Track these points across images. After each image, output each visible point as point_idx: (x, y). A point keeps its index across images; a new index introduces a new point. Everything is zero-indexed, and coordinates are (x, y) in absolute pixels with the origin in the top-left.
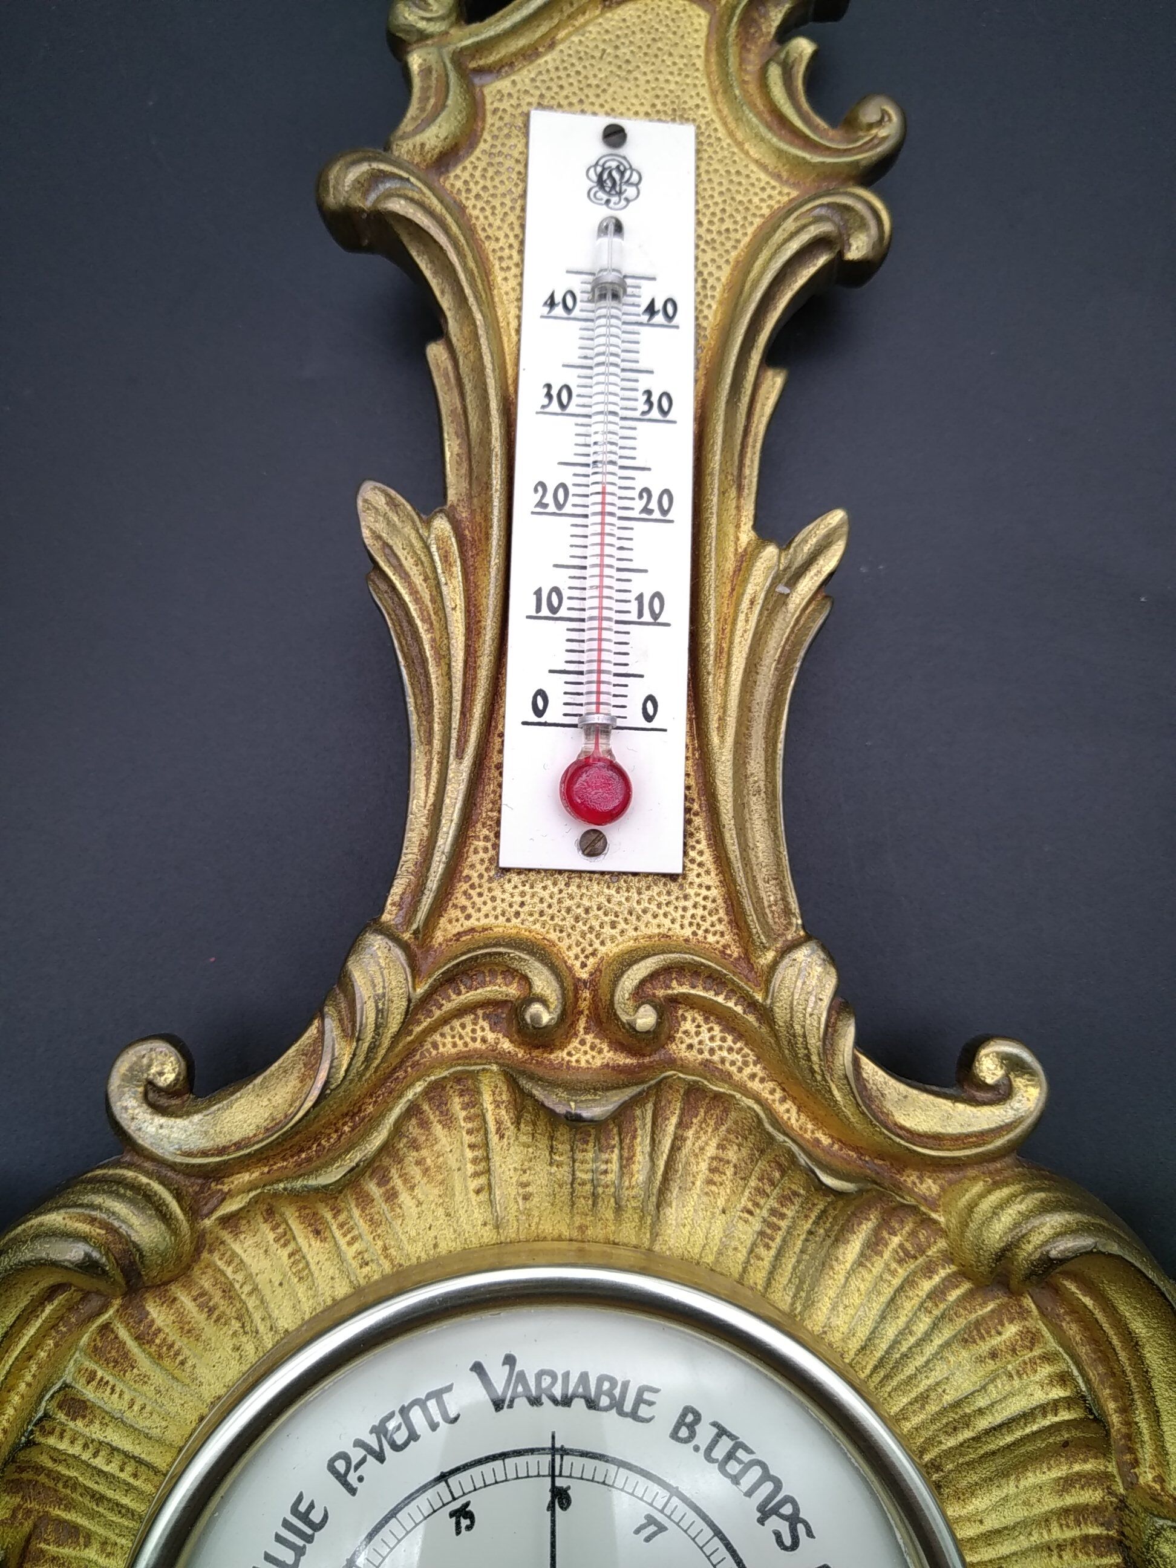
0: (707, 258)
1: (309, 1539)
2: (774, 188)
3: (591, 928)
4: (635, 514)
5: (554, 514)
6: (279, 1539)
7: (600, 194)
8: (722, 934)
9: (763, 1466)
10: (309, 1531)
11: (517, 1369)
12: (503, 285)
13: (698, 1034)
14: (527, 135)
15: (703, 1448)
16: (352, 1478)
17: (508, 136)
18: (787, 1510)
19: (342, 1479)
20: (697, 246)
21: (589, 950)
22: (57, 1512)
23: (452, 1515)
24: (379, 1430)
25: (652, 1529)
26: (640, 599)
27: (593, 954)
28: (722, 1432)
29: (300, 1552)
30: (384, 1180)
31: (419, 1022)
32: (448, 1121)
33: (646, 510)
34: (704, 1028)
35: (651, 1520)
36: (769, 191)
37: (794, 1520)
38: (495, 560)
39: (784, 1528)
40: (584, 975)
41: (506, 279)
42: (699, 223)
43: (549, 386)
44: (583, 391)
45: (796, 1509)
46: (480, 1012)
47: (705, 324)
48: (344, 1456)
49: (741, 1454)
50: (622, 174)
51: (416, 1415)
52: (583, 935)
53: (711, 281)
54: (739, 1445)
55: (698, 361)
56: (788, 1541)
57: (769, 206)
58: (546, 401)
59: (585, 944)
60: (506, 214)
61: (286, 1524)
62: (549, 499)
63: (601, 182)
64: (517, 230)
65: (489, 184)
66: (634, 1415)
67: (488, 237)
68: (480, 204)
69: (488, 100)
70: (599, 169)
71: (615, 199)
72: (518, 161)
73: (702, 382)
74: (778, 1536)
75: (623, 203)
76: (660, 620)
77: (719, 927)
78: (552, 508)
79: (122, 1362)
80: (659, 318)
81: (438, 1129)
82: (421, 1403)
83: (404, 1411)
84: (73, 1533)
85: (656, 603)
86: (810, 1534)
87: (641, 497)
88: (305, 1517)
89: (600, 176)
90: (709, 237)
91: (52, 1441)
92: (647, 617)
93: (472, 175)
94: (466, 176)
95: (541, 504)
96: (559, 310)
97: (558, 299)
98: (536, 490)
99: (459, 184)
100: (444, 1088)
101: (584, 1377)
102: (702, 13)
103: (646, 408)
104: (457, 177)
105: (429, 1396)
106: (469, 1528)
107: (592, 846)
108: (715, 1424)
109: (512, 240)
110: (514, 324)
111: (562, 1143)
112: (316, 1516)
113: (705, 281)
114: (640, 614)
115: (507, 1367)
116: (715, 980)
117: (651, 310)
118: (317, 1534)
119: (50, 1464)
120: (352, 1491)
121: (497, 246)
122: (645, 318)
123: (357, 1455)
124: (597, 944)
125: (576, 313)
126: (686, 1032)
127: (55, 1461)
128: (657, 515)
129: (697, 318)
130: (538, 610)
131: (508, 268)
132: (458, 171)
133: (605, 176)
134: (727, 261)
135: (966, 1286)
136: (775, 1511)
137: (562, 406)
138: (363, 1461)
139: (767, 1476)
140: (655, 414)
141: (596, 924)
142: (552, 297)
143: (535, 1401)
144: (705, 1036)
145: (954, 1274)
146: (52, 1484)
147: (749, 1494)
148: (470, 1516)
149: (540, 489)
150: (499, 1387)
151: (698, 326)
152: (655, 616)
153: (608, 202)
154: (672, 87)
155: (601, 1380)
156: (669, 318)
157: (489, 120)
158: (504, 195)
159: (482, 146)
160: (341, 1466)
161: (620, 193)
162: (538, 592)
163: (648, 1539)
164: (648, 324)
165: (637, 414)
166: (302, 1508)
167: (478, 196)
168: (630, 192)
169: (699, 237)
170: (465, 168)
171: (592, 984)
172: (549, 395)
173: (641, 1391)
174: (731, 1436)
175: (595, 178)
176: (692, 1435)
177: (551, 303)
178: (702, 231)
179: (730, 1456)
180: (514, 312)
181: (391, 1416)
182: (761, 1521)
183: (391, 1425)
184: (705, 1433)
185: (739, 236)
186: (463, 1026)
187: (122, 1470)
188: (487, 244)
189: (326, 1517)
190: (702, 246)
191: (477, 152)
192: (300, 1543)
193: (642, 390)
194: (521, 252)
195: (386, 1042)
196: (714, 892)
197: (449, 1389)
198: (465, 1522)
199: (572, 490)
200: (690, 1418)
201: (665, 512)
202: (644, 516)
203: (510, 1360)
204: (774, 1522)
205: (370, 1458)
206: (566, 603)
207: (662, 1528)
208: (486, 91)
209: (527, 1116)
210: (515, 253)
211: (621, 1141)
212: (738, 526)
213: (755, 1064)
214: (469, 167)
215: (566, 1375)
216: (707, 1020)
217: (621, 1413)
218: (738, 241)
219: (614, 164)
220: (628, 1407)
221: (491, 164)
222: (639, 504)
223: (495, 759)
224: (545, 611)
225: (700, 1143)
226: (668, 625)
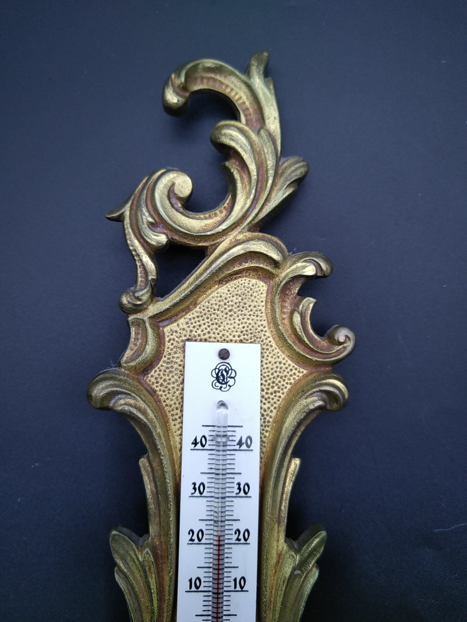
0: (265, 407)
2: (296, 369)
4: (233, 541)
5: (197, 544)
7: (218, 384)
12: (174, 427)
14: (184, 352)
17: (175, 353)
20: (261, 401)
26: (235, 580)
33: (238, 539)
36: (294, 371)
41: (175, 425)
42: (262, 390)
43: (194, 484)
44: (210, 485)
47: (264, 439)
50: (227, 372)
53: (268, 418)
55: (261, 458)
57: (294, 379)
58: (193, 491)
60: (175, 392)
62: (195, 537)
63: (217, 378)
64: (180, 400)
65: (167, 378)
67: (167, 405)
68: (162, 388)
69: (167, 334)
70: (217, 371)
71: (224, 386)
72: (180, 365)
73: (263, 469)
75: (228, 388)
76: (244, 589)
78: (196, 541)
80: (244, 447)
85: (242, 581)
87: (236, 533)
89: (217, 374)
90: (267, 396)
92: (238, 588)
93: (159, 375)
94: (156, 375)
95: (191, 540)
96: (199, 446)
97: (198, 440)
98: (189, 533)
99: (153, 380)
103: (238, 491)
104: (152, 376)
109: (177, 405)
110: (178, 446)
113: (265, 419)
114: (235, 587)
117: (240, 443)
121: (170, 409)
122: (237, 447)
125: (207, 447)
128: (243, 541)
129: (261, 438)
130: (191, 587)
131: (176, 420)
132: (152, 373)
133: (220, 374)
134: (275, 408)
137: (201, 493)
140: (242, 494)
142: (196, 440)
149: (191, 533)
151: (262, 441)
152: (242, 587)
153: (221, 388)
154: (250, 321)
156: (248, 446)
157: (167, 344)
158: (174, 383)
159: (164, 359)
161: (226, 383)
162: (191, 580)
164: (239, 450)
165: (234, 495)
167: (162, 385)
168: (231, 382)
169: (263, 397)
170: (156, 371)
172: (195, 488)
175: (215, 376)
177: (195, 443)
178: (264, 393)
180: (177, 438)
185: (280, 394)
188: (166, 408)
190: (264, 401)
191: (161, 363)
193: (236, 483)
194: (182, 411)
199: (205, 532)
201: (246, 540)
202: (237, 542)
206: (203, 584)
208: (165, 330)
210: (178, 411)
212: (278, 541)
214: (158, 370)
218: (280, 397)
219: (224, 368)
221: (168, 368)
222: (235, 537)
224: (194, 588)
226: (247, 591)
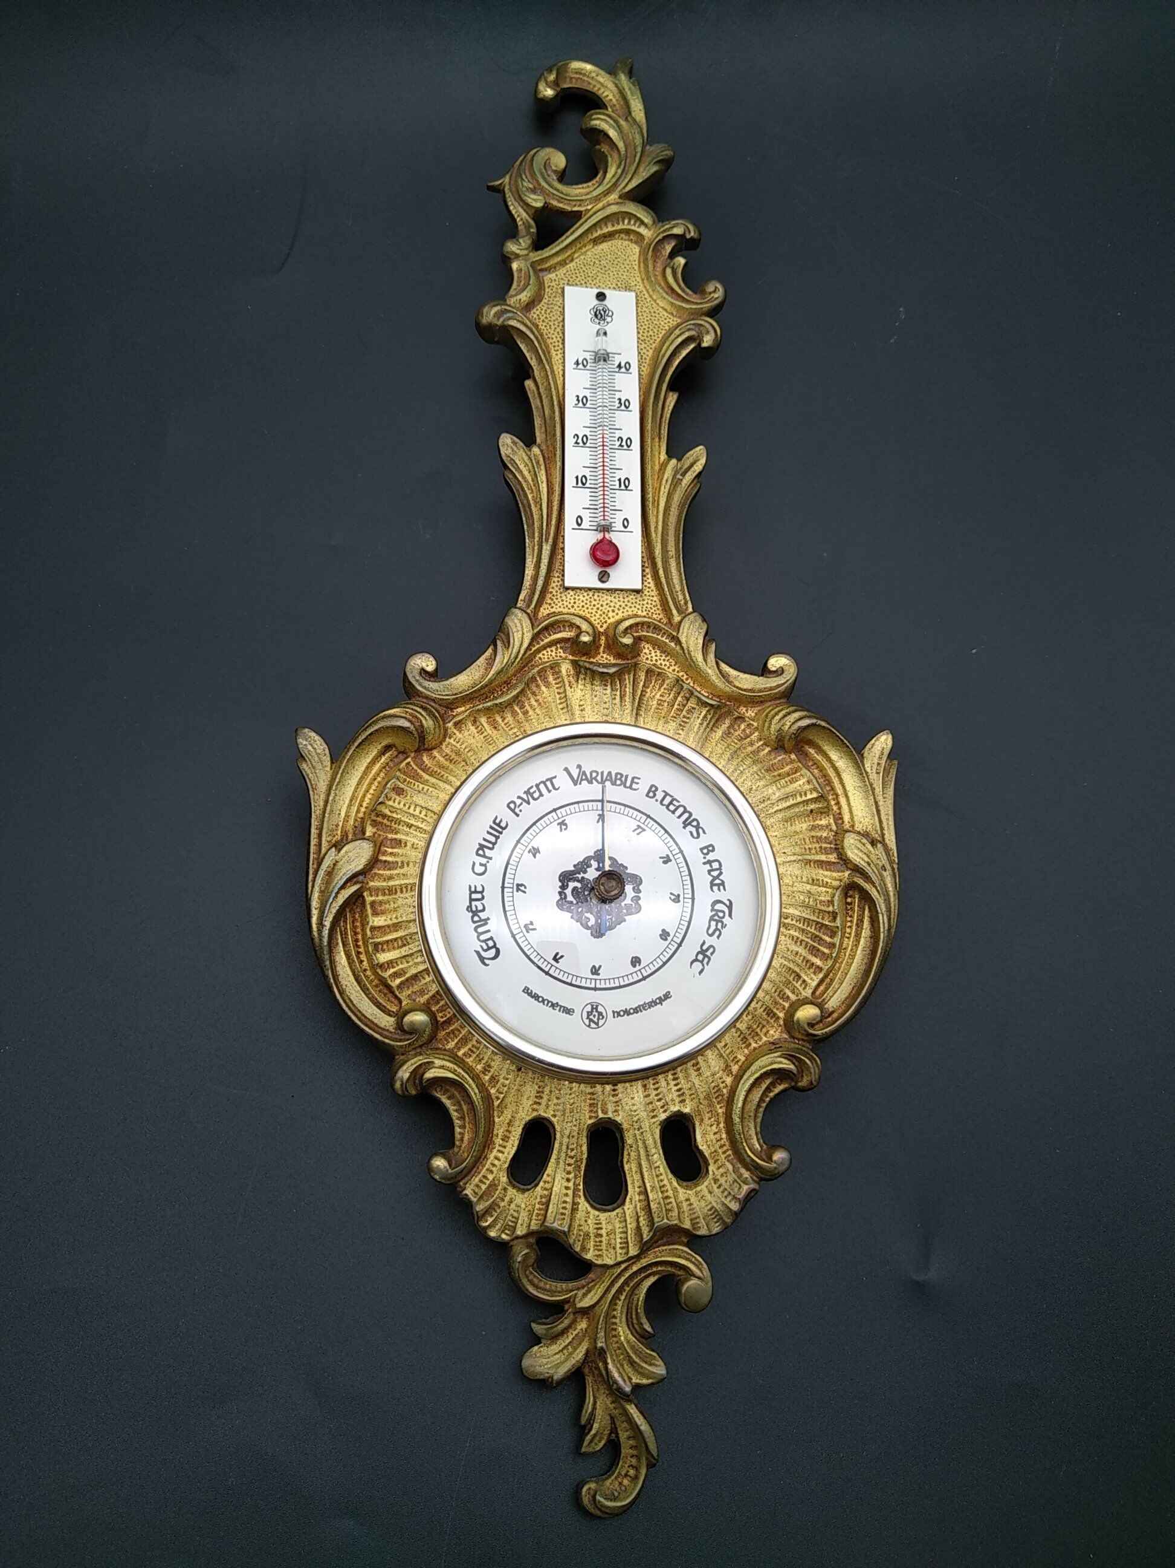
0: (642, 347)
1: (501, 833)
2: (670, 318)
3: (604, 613)
4: (616, 447)
5: (582, 447)
6: (488, 833)
7: (596, 320)
8: (659, 614)
9: (685, 808)
10: (500, 830)
11: (583, 770)
12: (556, 358)
13: (650, 654)
14: (563, 296)
15: (659, 800)
16: (517, 810)
17: (555, 297)
18: (695, 823)
19: (513, 811)
20: (638, 342)
21: (603, 621)
22: (390, 836)
23: (558, 824)
24: (527, 792)
25: (640, 830)
26: (620, 480)
27: (606, 622)
28: (667, 794)
29: (497, 838)
30: (522, 707)
31: (534, 646)
32: (548, 685)
33: (620, 445)
34: (653, 651)
35: (639, 827)
36: (668, 320)
37: (698, 827)
38: (559, 464)
39: (694, 830)
40: (602, 630)
41: (557, 355)
42: (638, 333)
43: (578, 396)
44: (592, 398)
45: (698, 823)
46: (559, 646)
47: (642, 373)
48: (514, 802)
49: (675, 802)
50: (605, 312)
51: (542, 787)
52: (601, 615)
53: (644, 356)
54: (674, 799)
55: (640, 389)
56: (695, 835)
57: (669, 326)
58: (577, 402)
59: (602, 618)
60: (555, 328)
61: (491, 827)
62: (580, 441)
63: (596, 315)
64: (561, 335)
65: (548, 316)
66: (630, 787)
67: (549, 338)
68: (544, 324)
69: (546, 282)
70: (595, 310)
71: (602, 322)
72: (559, 307)
73: (642, 397)
74: (691, 833)
75: (606, 324)
76: (629, 488)
77: (658, 612)
78: (581, 444)
79: (416, 777)
80: (623, 370)
81: (543, 688)
82: (544, 783)
83: (537, 786)
84: (399, 843)
85: (627, 482)
86: (704, 832)
87: (618, 440)
88: (499, 825)
89: (595, 313)
90: (643, 338)
91: (391, 803)
92: (623, 487)
93: (541, 313)
94: (538, 313)
95: (576, 443)
96: (581, 366)
97: (580, 361)
98: (574, 437)
99: (535, 316)
100: (546, 671)
101: (610, 773)
102: (637, 247)
103: (619, 405)
104: (534, 313)
105: (547, 780)
106: (565, 829)
107: (603, 577)
108: (664, 791)
109: (559, 339)
110: (561, 373)
111: (597, 686)
112: (503, 824)
113: (642, 356)
114: (620, 486)
115: (578, 770)
116: (657, 629)
117: (619, 366)
118: (504, 831)
119: (389, 813)
120: (518, 815)
121: (552, 341)
122: (617, 370)
123: (518, 802)
124: (607, 618)
125: (588, 367)
126: (645, 653)
127: (391, 812)
128: (625, 447)
129: (639, 371)
130: (577, 483)
131: (558, 350)
132: (535, 310)
133: (598, 313)
134: (651, 348)
135: (768, 749)
136: (690, 824)
137: (584, 405)
138: (521, 804)
139: (685, 811)
140: (623, 407)
141: (606, 611)
142: (577, 361)
143: (590, 782)
144: (653, 654)
145: (762, 745)
146: (388, 823)
147: (679, 817)
148: (566, 825)
149: (576, 437)
150: (575, 777)
151: (640, 374)
152: (626, 487)
153: (599, 323)
154: (625, 277)
155: (617, 774)
156: (628, 370)
157: (547, 290)
158: (554, 321)
159: (544, 301)
160: (512, 806)
161: (604, 320)
162: (577, 478)
163: (638, 834)
164: (618, 372)
165: (615, 408)
166: (497, 821)
167: (543, 321)
168: (609, 319)
169: (638, 338)
170: (537, 310)
171: (606, 633)
172: (578, 400)
173: (633, 778)
174: (671, 796)
175: (593, 313)
176: (655, 795)
177: (577, 363)
178: (640, 336)
179: (671, 803)
180: (561, 368)
181: (532, 787)
182: (684, 828)
183: (532, 791)
184: (660, 795)
185: (656, 338)
186: (552, 651)
187: (420, 813)
188: (548, 340)
189: (507, 825)
190: (640, 342)
191: (542, 303)
192: (497, 834)
193: (617, 398)
194: (563, 344)
195: (522, 652)
196: (655, 599)
197: (555, 777)
198: (564, 827)
199: (589, 437)
200: (653, 789)
201: (628, 446)
202: (620, 448)
203: (579, 767)
204: (689, 828)
205: (524, 804)
206: (589, 482)
207: (644, 830)
208: (545, 278)
209: (582, 676)
210: (560, 344)
211: (621, 687)
212: (660, 453)
213: (675, 665)
214: (539, 309)
215: (602, 773)
216: (654, 648)
217: (625, 787)
218: (655, 340)
219: (601, 308)
220: (628, 784)
221: (548, 308)
222: (618, 443)
223: (561, 545)
224: (580, 484)
225: (653, 694)
226: (632, 490)
